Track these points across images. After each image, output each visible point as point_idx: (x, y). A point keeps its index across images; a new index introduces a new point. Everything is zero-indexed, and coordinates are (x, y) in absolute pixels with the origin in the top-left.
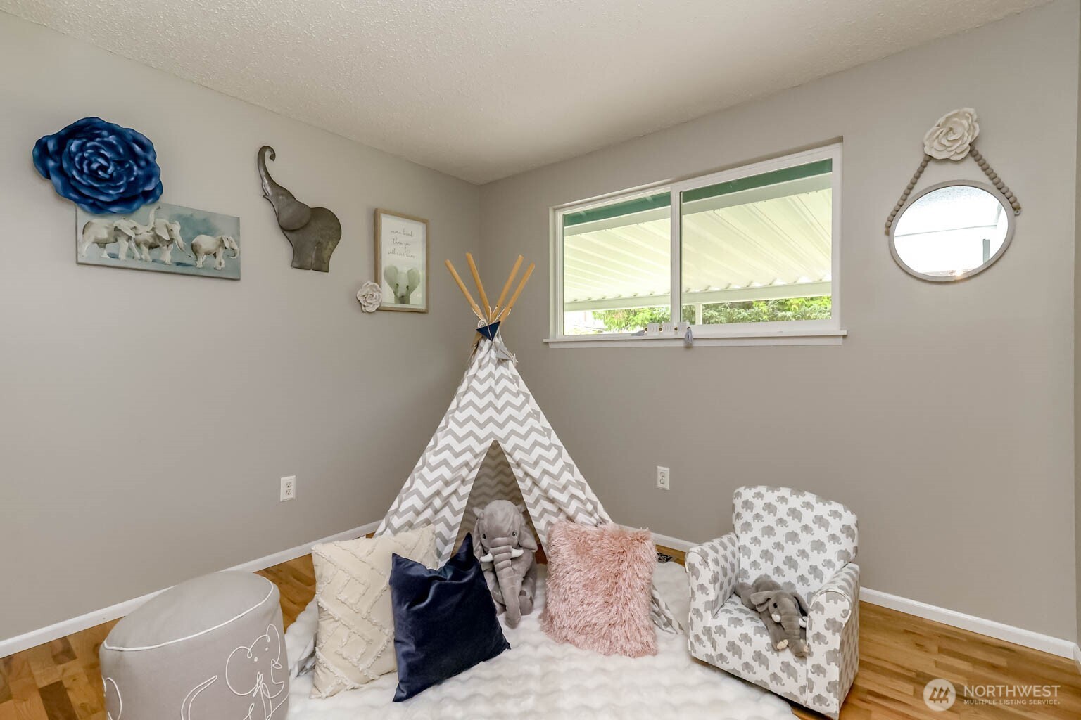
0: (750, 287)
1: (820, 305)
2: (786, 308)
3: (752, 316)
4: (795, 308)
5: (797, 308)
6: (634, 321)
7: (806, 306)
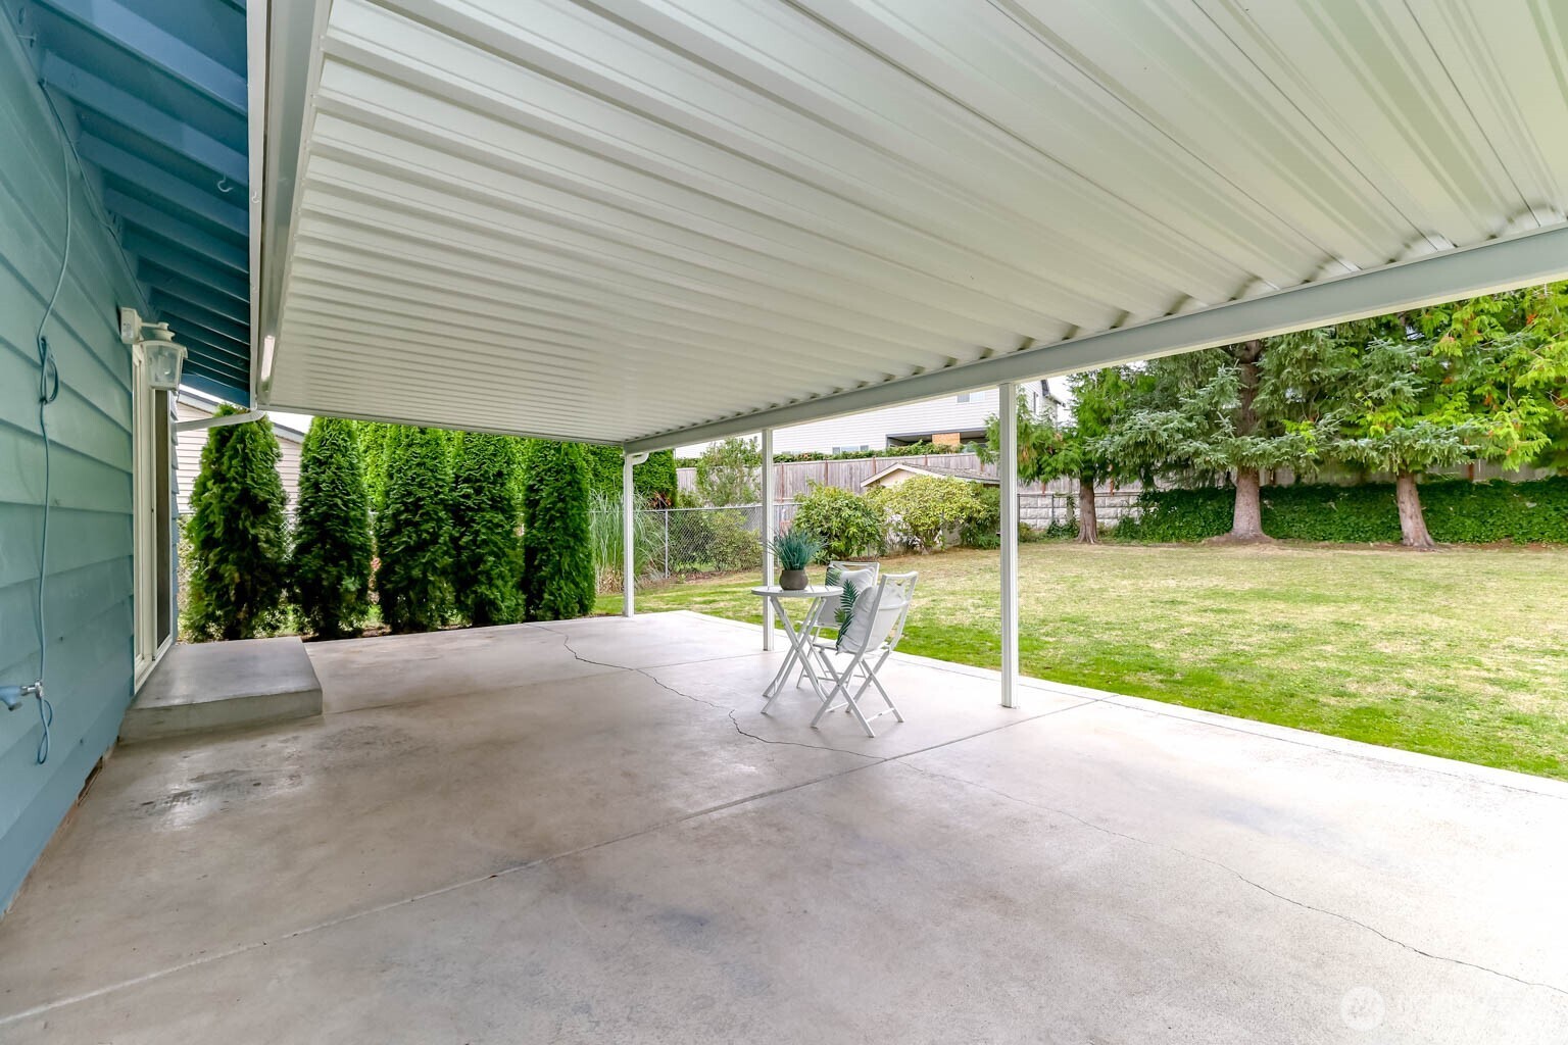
0: (1247, 298)
1: (1437, 423)
2: (1360, 432)
3: (1283, 450)
4: (1377, 432)
5: (1382, 430)
6: (1049, 465)
7: (1403, 426)
